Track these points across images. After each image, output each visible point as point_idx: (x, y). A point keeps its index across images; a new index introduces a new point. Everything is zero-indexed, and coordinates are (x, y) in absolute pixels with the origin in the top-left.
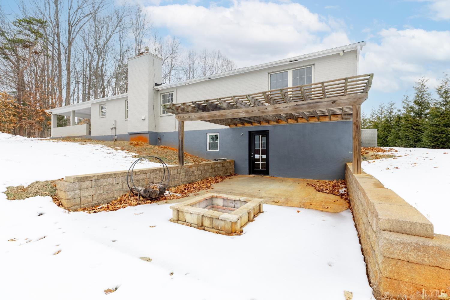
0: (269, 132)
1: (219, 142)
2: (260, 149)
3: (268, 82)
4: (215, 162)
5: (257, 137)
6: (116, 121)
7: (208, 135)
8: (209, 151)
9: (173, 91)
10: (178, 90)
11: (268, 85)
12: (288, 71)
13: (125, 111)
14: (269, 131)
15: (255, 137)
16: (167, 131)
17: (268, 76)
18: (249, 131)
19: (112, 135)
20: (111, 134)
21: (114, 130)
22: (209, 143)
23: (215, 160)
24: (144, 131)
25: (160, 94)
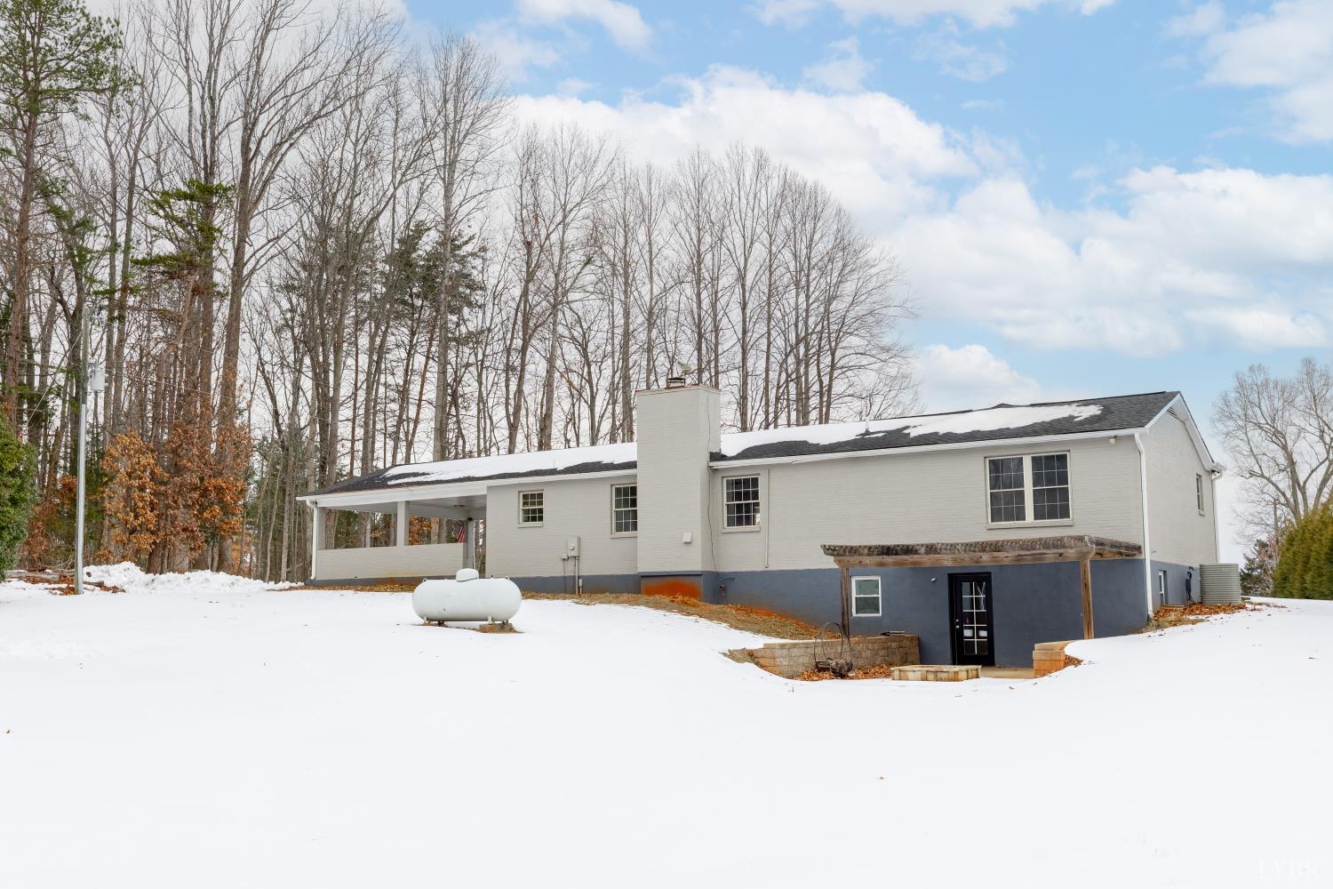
0: (990, 576)
1: (880, 596)
2: (974, 611)
3: (985, 475)
4: (883, 637)
5: (966, 586)
6: (579, 539)
7: (854, 580)
8: (855, 618)
9: (759, 474)
10: (772, 473)
11: (986, 480)
12: (1024, 457)
13: (609, 513)
14: (990, 573)
15: (961, 585)
16: (744, 569)
17: (985, 462)
18: (949, 574)
19: (565, 577)
20: (561, 574)
21: (571, 563)
22: (856, 598)
23: (884, 634)
24: (688, 569)
25: (720, 478)
